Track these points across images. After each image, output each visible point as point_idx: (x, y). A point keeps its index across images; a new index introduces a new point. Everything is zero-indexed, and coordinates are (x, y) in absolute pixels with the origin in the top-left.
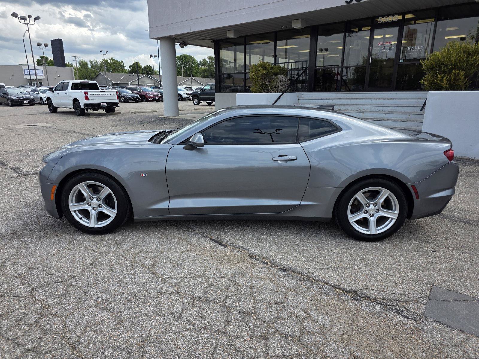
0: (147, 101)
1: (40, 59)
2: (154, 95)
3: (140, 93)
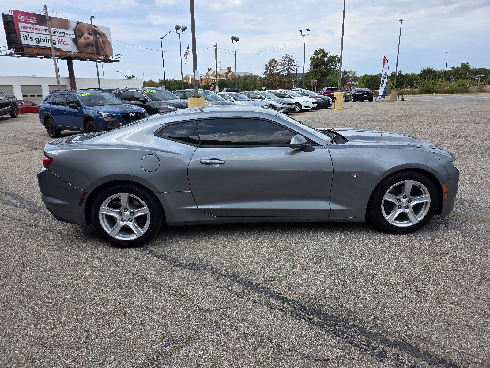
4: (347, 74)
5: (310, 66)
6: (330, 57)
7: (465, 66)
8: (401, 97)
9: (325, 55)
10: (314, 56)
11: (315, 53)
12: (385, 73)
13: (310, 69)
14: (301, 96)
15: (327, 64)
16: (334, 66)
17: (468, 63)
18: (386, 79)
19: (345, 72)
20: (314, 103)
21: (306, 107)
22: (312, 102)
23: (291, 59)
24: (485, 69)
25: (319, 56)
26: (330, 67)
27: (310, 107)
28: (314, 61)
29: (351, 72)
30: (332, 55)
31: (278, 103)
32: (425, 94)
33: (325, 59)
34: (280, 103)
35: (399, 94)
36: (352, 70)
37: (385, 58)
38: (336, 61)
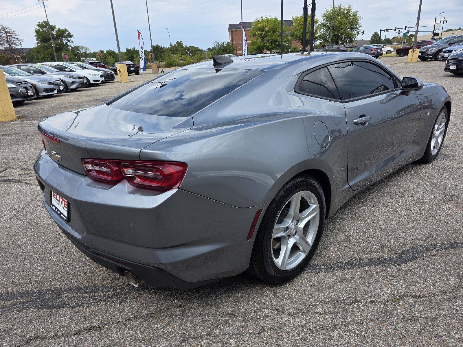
4: (79, 50)
5: (37, 40)
6: (59, 30)
7: (179, 44)
8: (160, 70)
9: (53, 28)
10: (39, 28)
11: (38, 26)
12: (141, 46)
13: (38, 43)
14: (82, 69)
15: (57, 38)
16: (66, 41)
17: (181, 42)
18: (144, 52)
19: (76, 48)
20: (101, 76)
21: (94, 81)
22: (99, 76)
23: (9, 31)
24: (194, 47)
25: (45, 29)
26: (61, 41)
27: (99, 81)
28: (41, 34)
29: (82, 48)
30: (61, 29)
31: (67, 77)
32: (169, 67)
33: (54, 32)
34: (70, 77)
35: (159, 67)
36: (83, 46)
37: (139, 33)
38: (67, 35)
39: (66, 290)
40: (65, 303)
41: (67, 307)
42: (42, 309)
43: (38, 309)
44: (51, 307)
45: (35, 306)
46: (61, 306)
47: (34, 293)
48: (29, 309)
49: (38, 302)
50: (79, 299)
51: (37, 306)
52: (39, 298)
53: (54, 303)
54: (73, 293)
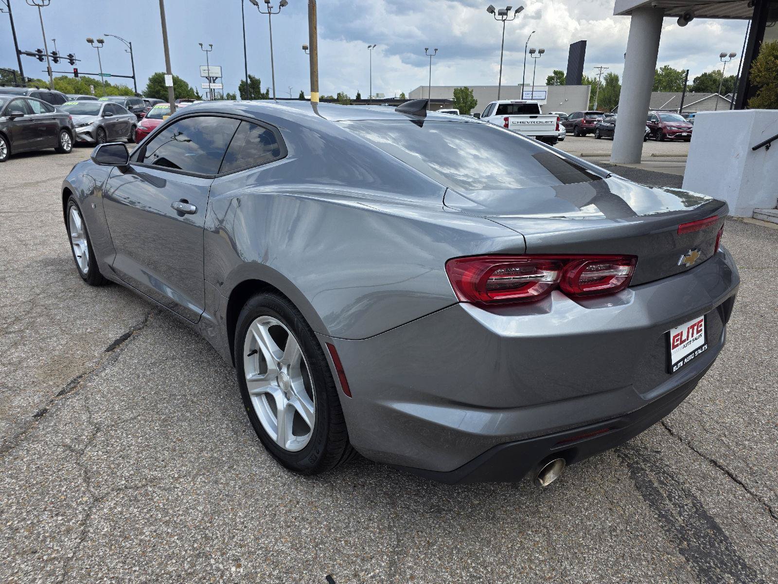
0: (663, 139)
1: (553, 75)
2: (680, 128)
3: (655, 124)
39: (668, 521)
40: (696, 513)
41: (702, 506)
42: (726, 538)
43: (731, 543)
44: (715, 527)
45: (728, 551)
46: (702, 514)
47: (702, 570)
48: (739, 558)
49: (717, 553)
50: (677, 497)
51: (727, 548)
52: (709, 554)
53: (706, 526)
54: (669, 510)
